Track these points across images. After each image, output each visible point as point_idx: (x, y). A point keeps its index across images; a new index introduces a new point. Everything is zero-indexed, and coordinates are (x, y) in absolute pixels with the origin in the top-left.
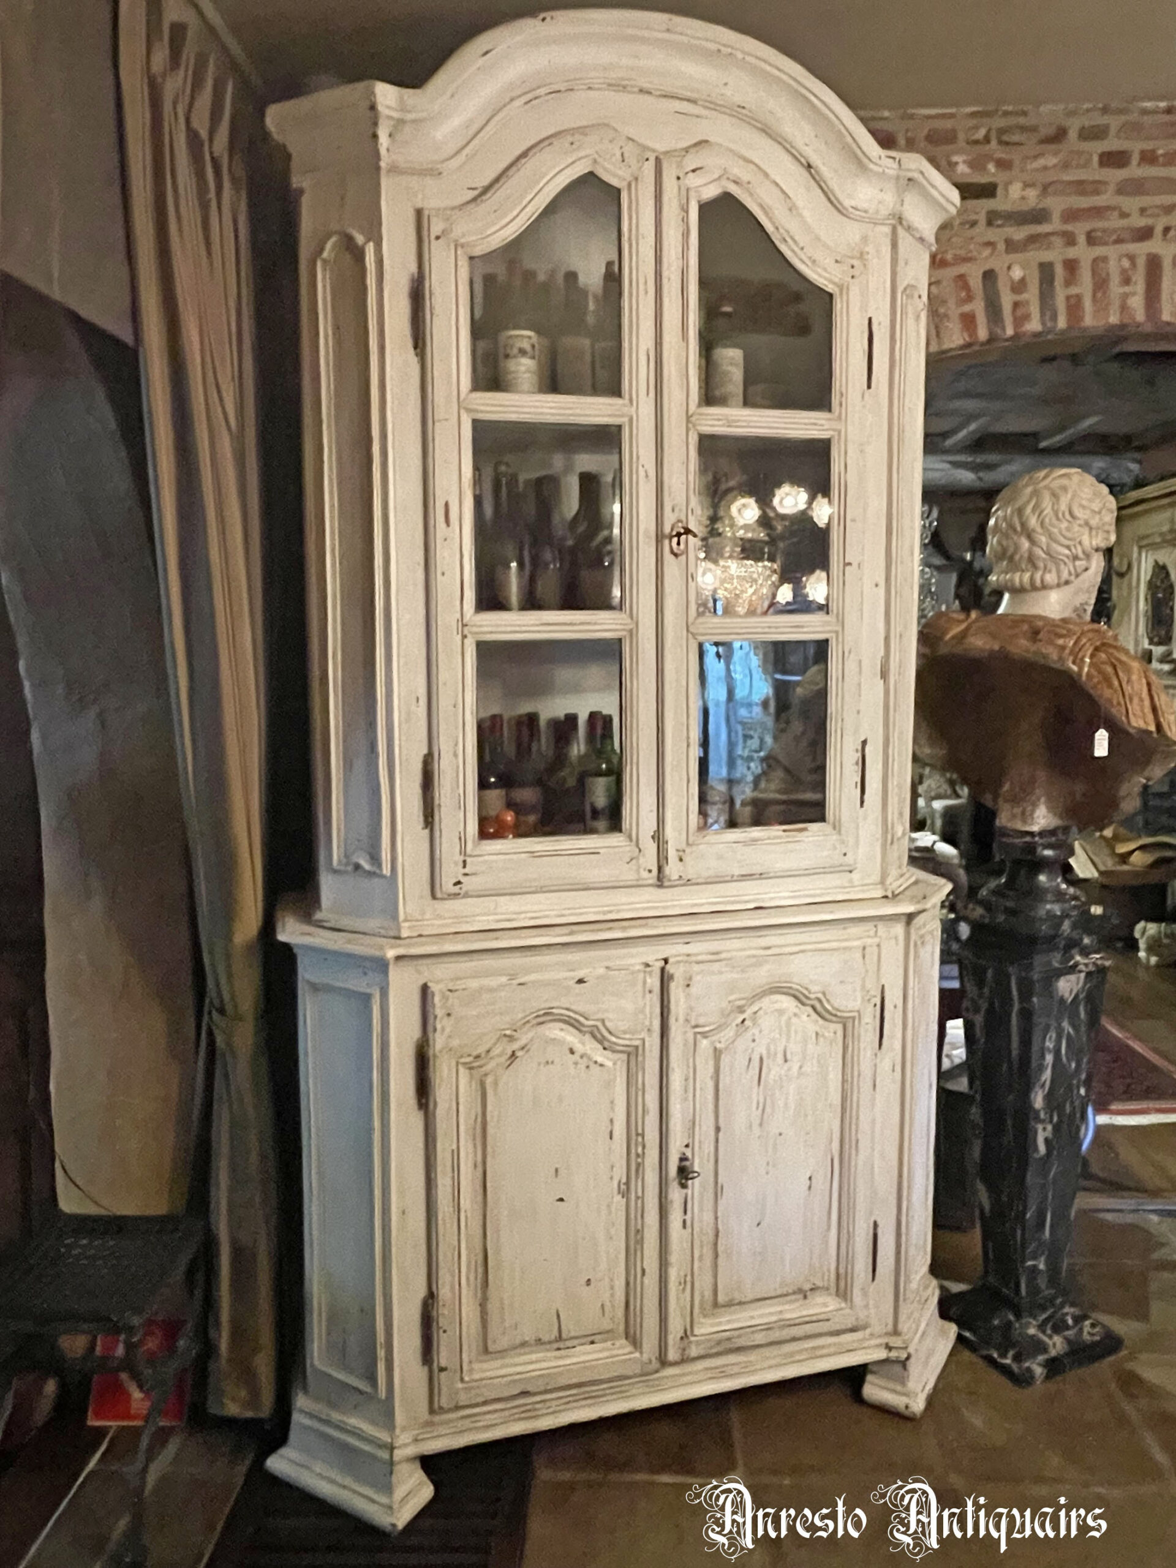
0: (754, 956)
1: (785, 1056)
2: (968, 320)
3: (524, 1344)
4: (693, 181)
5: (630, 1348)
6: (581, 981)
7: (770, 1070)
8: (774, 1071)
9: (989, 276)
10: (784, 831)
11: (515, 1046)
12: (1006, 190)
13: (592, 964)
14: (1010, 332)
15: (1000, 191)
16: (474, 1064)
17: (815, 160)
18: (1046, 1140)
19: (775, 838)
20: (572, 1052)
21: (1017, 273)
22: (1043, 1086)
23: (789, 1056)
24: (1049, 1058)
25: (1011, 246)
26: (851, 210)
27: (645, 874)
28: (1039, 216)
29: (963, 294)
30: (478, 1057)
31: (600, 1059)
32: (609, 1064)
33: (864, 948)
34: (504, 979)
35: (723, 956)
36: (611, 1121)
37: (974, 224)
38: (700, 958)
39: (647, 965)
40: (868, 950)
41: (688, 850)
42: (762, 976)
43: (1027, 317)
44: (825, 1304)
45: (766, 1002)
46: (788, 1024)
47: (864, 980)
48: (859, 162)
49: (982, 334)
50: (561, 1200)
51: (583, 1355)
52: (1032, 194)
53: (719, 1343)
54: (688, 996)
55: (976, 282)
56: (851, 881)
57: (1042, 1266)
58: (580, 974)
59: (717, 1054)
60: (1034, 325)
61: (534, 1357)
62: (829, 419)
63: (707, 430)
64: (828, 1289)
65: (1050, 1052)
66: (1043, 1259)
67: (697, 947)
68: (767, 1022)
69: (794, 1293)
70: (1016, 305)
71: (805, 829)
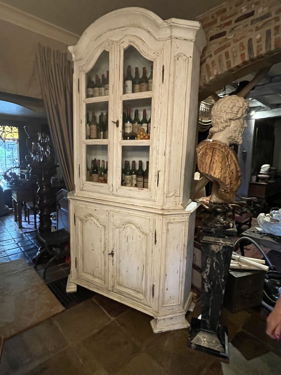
0: (126, 214)
1: (132, 238)
2: (243, 55)
3: (88, 273)
4: (122, 45)
5: (104, 284)
6: (96, 210)
7: (129, 240)
8: (130, 241)
9: (250, 40)
10: (138, 189)
11: (87, 219)
12: (257, 12)
13: (98, 207)
14: (255, 55)
15: (255, 12)
16: (81, 220)
17: (150, 30)
18: (208, 288)
19: (136, 190)
20: (95, 223)
21: (258, 37)
22: (206, 272)
23: (133, 238)
24: (208, 266)
25: (257, 29)
26: (159, 39)
27: (111, 193)
28: (268, 15)
29: (242, 48)
30: (81, 219)
31: (99, 226)
32: (101, 228)
33: (150, 219)
34: (85, 206)
35: (120, 212)
36: (101, 239)
37: (246, 26)
38: (116, 212)
39: (107, 210)
40: (150, 220)
41: (118, 189)
42: (128, 218)
43: (261, 49)
44: (140, 296)
45: (129, 225)
46: (133, 231)
47: (150, 227)
48: (158, 26)
49: (247, 59)
50: (93, 250)
51: (97, 280)
52: (266, 9)
53: (119, 292)
54: (113, 218)
55: (246, 44)
56: (155, 204)
57: (208, 322)
58: (96, 209)
59: (120, 232)
60: (263, 52)
61: (90, 276)
62: (151, 92)
63: (124, 99)
64: (142, 293)
65: (209, 264)
66: (208, 320)
67: (117, 209)
68: (129, 229)
69: (134, 290)
70: (258, 47)
71: (143, 189)
